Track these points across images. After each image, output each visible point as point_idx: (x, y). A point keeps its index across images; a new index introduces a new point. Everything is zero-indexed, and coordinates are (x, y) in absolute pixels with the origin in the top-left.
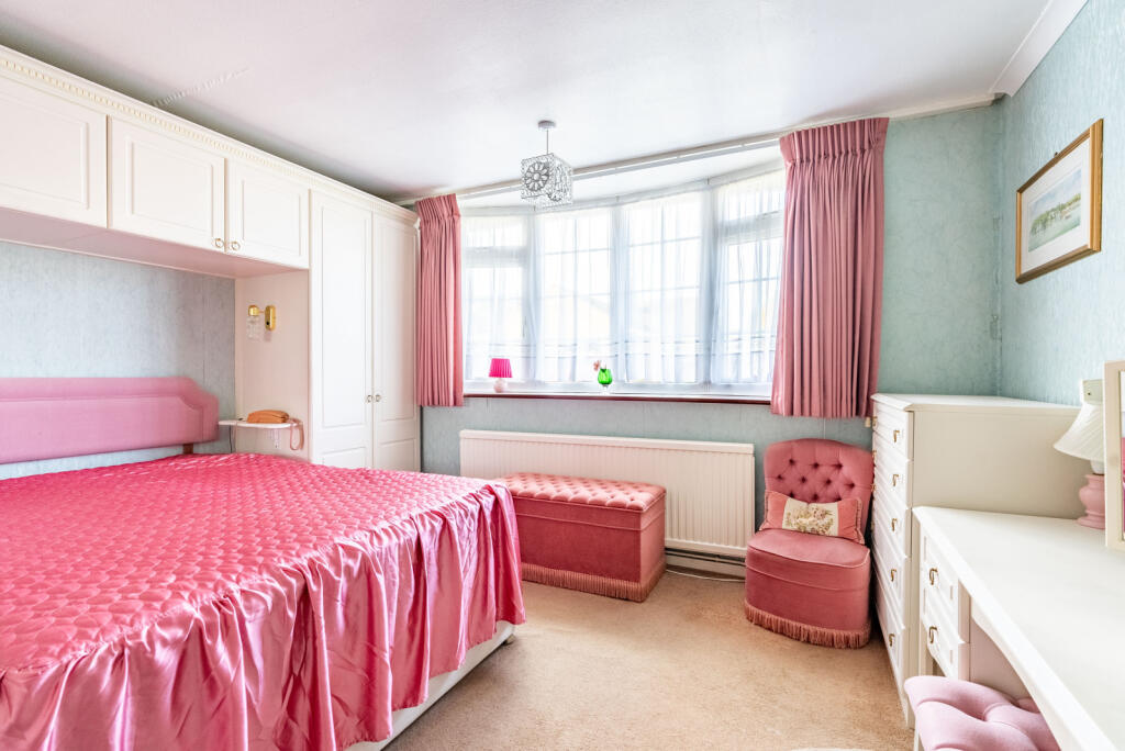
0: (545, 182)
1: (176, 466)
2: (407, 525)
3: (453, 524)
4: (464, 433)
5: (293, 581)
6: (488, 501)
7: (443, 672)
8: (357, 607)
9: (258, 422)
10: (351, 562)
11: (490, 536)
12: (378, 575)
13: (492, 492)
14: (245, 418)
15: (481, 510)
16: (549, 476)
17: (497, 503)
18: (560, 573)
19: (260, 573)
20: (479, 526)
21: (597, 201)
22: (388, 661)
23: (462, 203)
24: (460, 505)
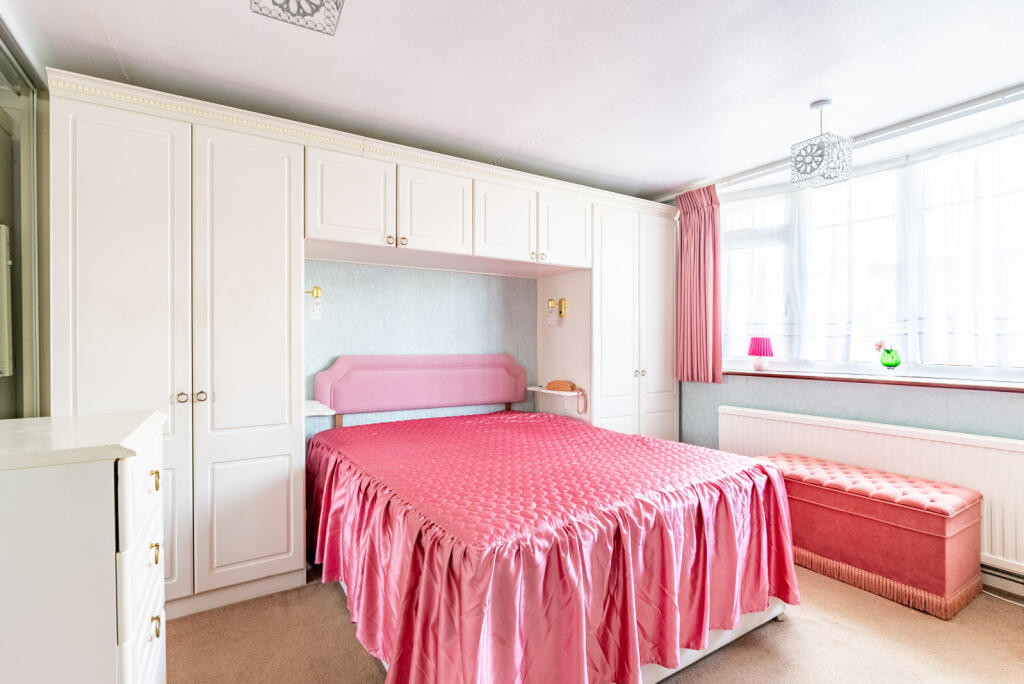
0: (819, 164)
1: (505, 419)
2: (690, 492)
3: (730, 496)
4: (722, 409)
5: (610, 522)
6: (761, 481)
7: (719, 628)
8: (653, 553)
9: (554, 389)
10: (648, 516)
11: (763, 513)
12: (669, 531)
13: (764, 472)
14: (545, 385)
15: (754, 487)
16: (820, 461)
17: (769, 482)
18: (834, 564)
19: (588, 512)
20: (752, 502)
21: (879, 165)
22: (676, 603)
23: (720, 191)
24: (734, 480)
